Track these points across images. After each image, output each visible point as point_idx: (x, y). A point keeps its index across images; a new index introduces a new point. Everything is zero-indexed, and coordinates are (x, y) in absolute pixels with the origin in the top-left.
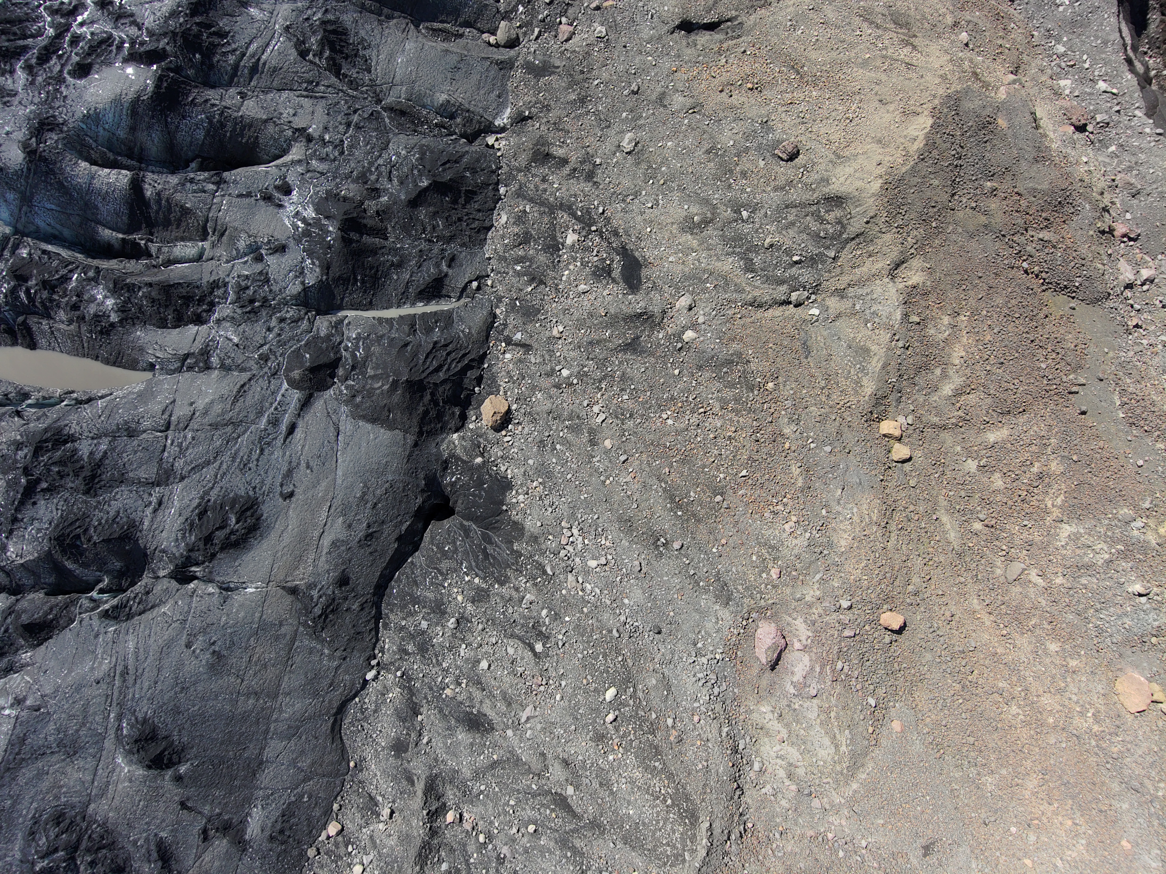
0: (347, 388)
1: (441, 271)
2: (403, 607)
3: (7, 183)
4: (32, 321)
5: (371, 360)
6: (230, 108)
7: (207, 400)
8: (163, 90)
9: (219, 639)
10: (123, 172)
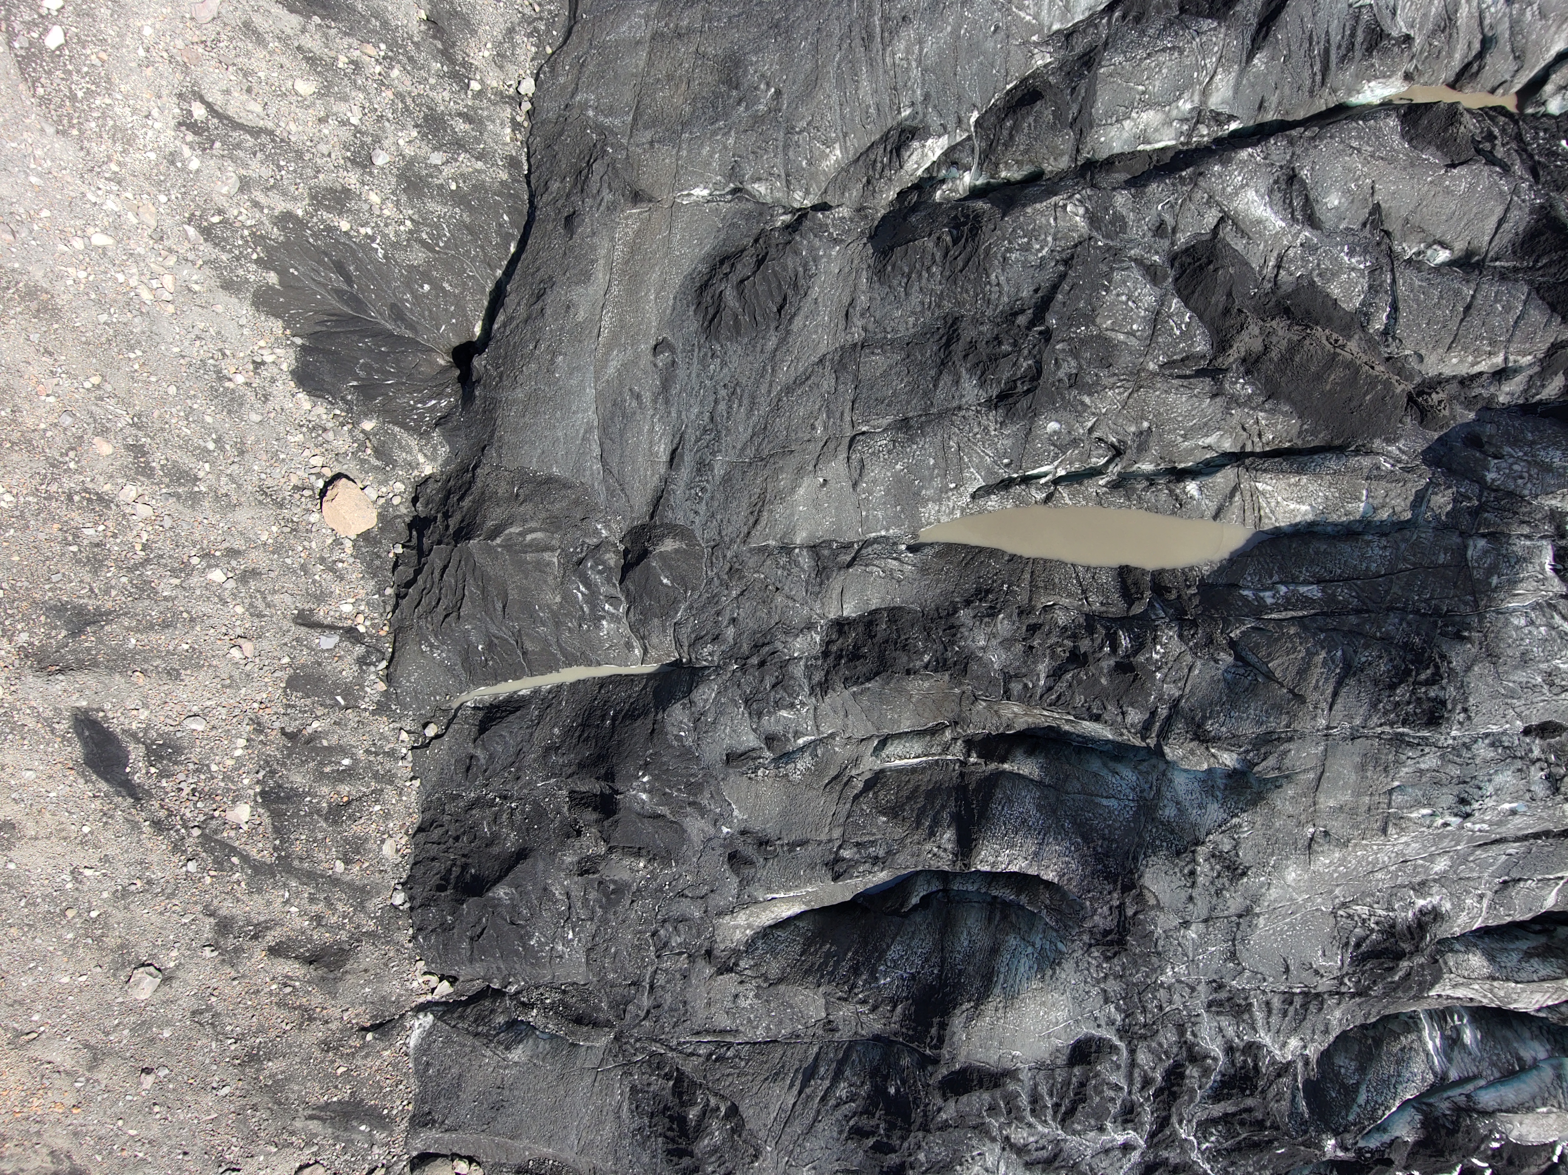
0: (597, 532)
1: (484, 747)
2: (479, 187)
3: (1172, 832)
4: (1118, 607)
5: (555, 578)
6: (839, 999)
7: (801, 491)
8: (936, 1020)
9: (733, 108)
10: (987, 868)
